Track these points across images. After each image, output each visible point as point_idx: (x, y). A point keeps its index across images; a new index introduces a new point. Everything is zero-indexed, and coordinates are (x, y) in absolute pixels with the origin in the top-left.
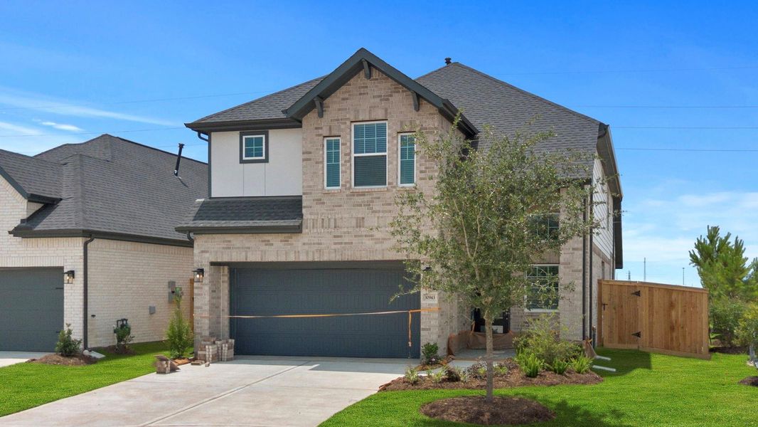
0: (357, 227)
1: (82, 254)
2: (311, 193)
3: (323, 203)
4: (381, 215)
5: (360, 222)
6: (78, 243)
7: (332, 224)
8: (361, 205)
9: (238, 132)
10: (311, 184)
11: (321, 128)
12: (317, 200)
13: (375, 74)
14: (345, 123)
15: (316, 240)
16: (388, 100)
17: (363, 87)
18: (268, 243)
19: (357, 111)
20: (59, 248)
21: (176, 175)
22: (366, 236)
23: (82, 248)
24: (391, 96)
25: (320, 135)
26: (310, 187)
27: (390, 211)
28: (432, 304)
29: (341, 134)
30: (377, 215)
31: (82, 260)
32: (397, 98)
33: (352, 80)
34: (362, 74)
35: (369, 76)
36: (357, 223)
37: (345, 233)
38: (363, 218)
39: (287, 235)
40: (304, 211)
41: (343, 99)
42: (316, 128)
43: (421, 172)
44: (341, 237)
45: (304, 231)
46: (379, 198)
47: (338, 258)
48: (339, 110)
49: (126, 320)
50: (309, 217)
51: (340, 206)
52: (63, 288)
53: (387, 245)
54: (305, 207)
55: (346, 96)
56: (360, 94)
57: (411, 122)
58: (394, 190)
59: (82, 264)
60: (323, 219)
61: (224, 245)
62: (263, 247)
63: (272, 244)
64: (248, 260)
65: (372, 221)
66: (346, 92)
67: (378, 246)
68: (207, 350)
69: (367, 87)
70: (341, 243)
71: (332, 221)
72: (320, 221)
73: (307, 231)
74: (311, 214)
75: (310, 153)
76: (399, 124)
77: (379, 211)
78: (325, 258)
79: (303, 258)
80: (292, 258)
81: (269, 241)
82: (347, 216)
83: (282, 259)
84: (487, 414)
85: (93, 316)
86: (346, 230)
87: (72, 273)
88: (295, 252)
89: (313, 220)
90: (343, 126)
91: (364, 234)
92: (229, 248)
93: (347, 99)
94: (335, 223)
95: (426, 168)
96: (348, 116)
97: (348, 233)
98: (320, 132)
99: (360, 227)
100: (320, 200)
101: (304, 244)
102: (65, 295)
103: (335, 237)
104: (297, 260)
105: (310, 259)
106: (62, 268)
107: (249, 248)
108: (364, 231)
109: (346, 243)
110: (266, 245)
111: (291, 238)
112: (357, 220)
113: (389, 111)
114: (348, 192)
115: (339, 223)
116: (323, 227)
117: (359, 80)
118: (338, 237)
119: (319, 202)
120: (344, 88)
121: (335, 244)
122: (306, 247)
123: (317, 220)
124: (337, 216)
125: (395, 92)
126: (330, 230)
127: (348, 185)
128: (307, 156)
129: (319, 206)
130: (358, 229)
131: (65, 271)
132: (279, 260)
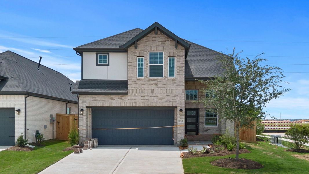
0: (151, 93)
1: (24, 102)
2: (131, 79)
3: (137, 83)
4: (161, 88)
5: (152, 91)
6: (23, 97)
7: (141, 92)
8: (153, 85)
9: (96, 53)
10: (132, 75)
11: (136, 53)
12: (134, 82)
13: (159, 33)
14: (146, 52)
15: (134, 98)
16: (164, 43)
17: (154, 38)
18: (113, 99)
19: (151, 47)
20: (12, 100)
21: (38, 70)
22: (155, 97)
23: (24, 100)
24: (166, 42)
25: (136, 56)
26: (131, 76)
27: (165, 87)
28: (182, 124)
29: (145, 56)
30: (160, 88)
31: (24, 105)
32: (168, 43)
33: (149, 34)
34: (153, 32)
35: (156, 33)
36: (151, 91)
37: (146, 95)
38: (154, 90)
39: (121, 96)
40: (128, 86)
41: (145, 42)
42: (134, 53)
43: (178, 72)
44: (144, 97)
45: (129, 94)
46: (160, 82)
47: (143, 105)
48: (144, 46)
49: (39, 131)
50: (131, 89)
51: (144, 84)
52: (14, 117)
53: (164, 100)
54: (129, 85)
55: (147, 40)
56: (153, 40)
57: (174, 53)
58: (167, 79)
59: (24, 106)
60: (137, 90)
61: (93, 99)
62: (111, 101)
63: (115, 99)
64: (104, 106)
65: (157, 91)
66: (146, 39)
67: (160, 101)
68: (89, 143)
69: (155, 38)
70: (145, 99)
71: (141, 90)
72: (135, 90)
73: (130, 94)
74: (131, 87)
75: (131, 63)
76: (169, 53)
77: (160, 87)
78: (138, 105)
79: (128, 105)
80: (123, 105)
81: (113, 98)
82: (147, 88)
83: (119, 105)
84: (245, 165)
85: (28, 129)
86: (147, 94)
87: (19, 111)
88: (125, 103)
89: (133, 90)
90: (145, 53)
91: (154, 96)
92: (95, 101)
93: (147, 42)
94: (142, 91)
95: (180, 71)
96: (147, 49)
97: (148, 95)
98: (136, 54)
99: (152, 93)
100: (136, 82)
101: (129, 99)
102: (15, 120)
103: (142, 97)
104: (125, 106)
105: (131, 106)
106: (14, 109)
107: (104, 101)
108: (154, 95)
109: (146, 99)
110: (112, 100)
111: (123, 97)
112: (151, 90)
113: (164, 48)
114: (147, 79)
115: (143, 91)
116: (137, 93)
117: (152, 35)
118: (143, 97)
119: (135, 82)
120: (146, 37)
121: (142, 100)
122: (130, 101)
123: (134, 90)
124: (143, 89)
125: (167, 40)
126: (140, 94)
127: (147, 76)
128: (129, 64)
129: (135, 84)
130: (152, 94)
131: (16, 109)
132: (118, 106)
